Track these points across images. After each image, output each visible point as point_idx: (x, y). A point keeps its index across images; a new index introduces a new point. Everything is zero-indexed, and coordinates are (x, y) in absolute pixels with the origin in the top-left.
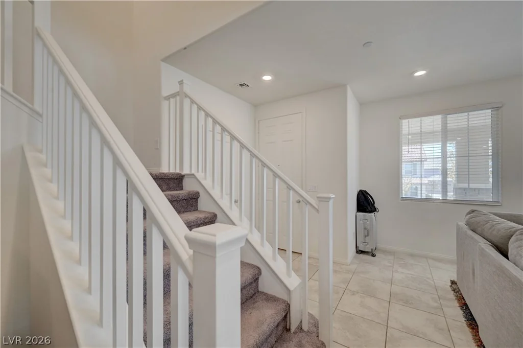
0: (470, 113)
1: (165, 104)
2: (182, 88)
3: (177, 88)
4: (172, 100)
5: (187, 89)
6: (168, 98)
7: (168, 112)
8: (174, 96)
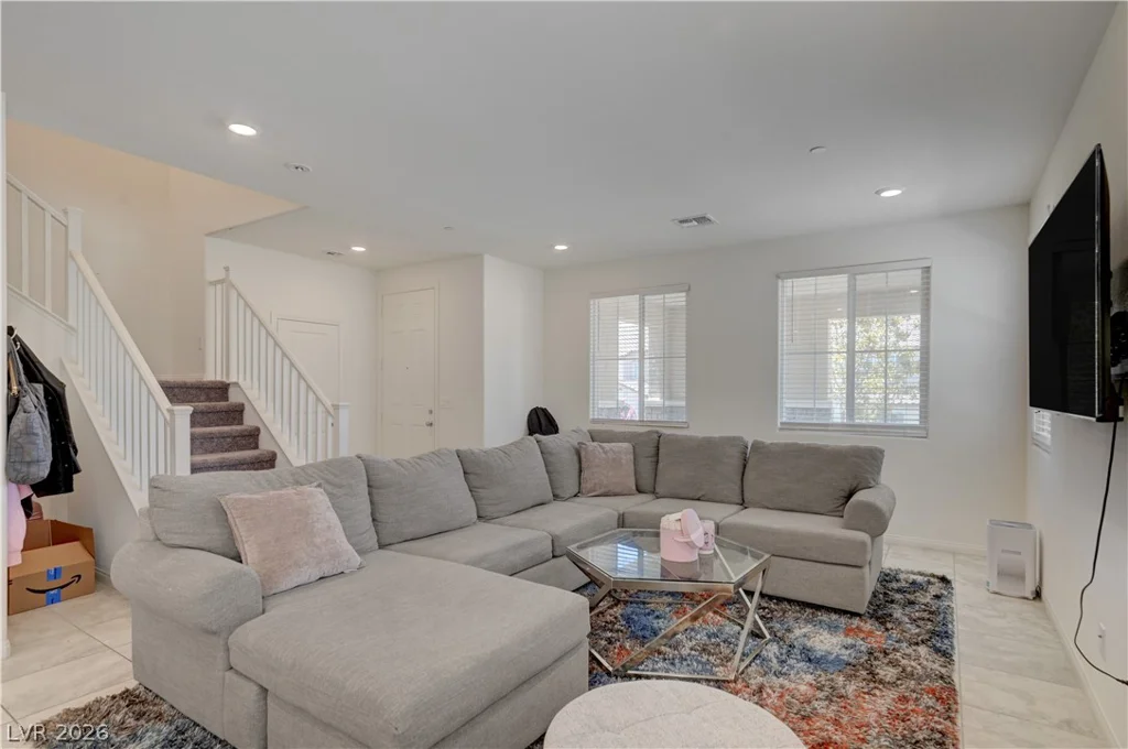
0: (667, 296)
1: (211, 290)
2: (228, 276)
3: (222, 275)
4: (219, 286)
5: (233, 277)
6: (214, 283)
7: (213, 297)
8: (221, 282)
